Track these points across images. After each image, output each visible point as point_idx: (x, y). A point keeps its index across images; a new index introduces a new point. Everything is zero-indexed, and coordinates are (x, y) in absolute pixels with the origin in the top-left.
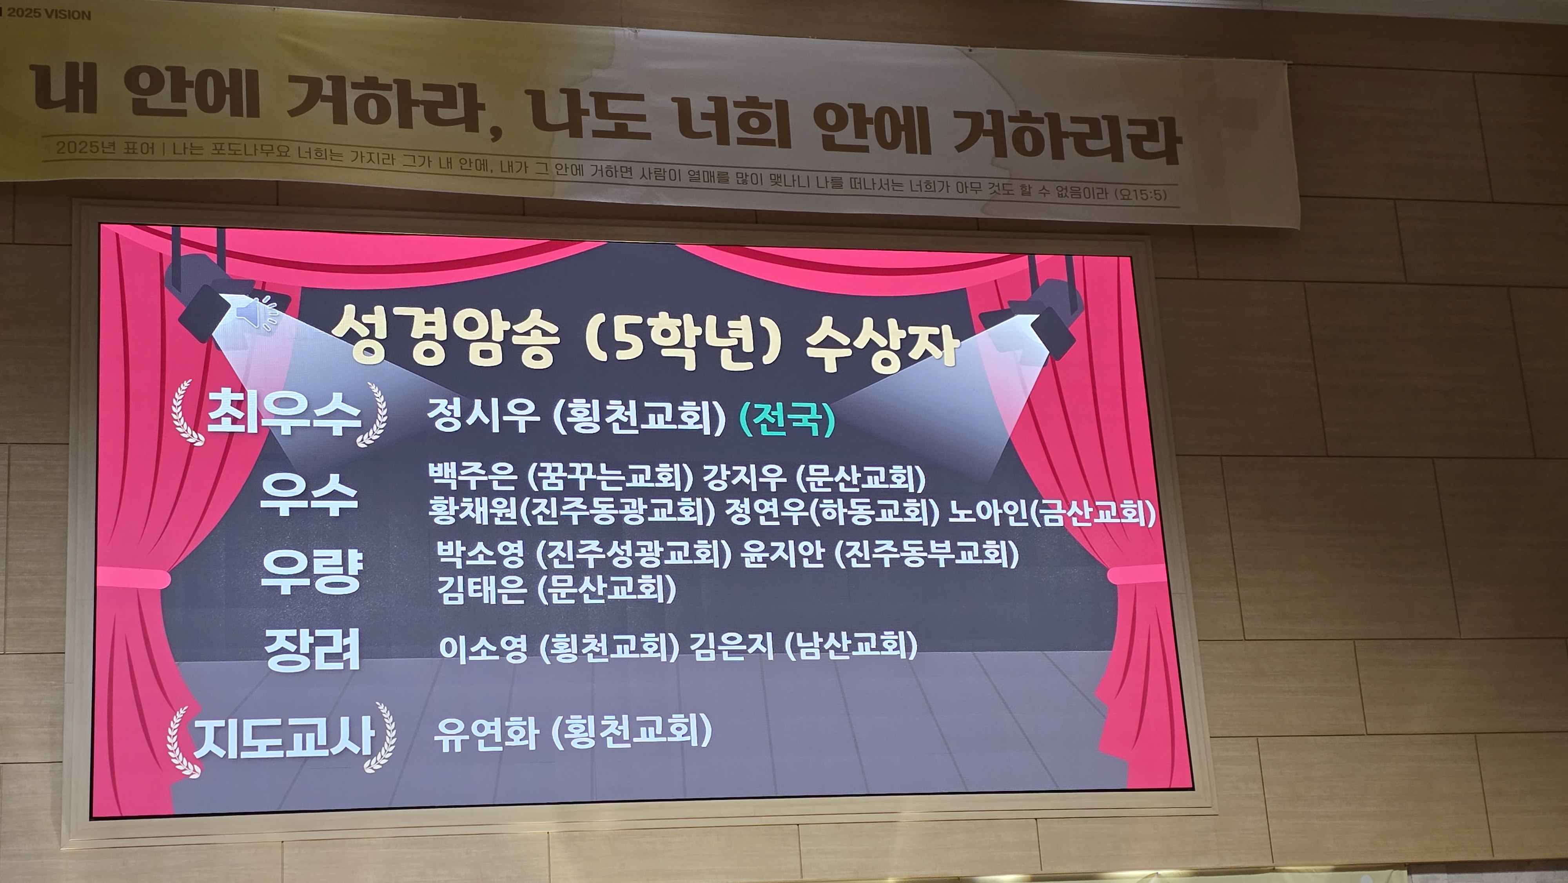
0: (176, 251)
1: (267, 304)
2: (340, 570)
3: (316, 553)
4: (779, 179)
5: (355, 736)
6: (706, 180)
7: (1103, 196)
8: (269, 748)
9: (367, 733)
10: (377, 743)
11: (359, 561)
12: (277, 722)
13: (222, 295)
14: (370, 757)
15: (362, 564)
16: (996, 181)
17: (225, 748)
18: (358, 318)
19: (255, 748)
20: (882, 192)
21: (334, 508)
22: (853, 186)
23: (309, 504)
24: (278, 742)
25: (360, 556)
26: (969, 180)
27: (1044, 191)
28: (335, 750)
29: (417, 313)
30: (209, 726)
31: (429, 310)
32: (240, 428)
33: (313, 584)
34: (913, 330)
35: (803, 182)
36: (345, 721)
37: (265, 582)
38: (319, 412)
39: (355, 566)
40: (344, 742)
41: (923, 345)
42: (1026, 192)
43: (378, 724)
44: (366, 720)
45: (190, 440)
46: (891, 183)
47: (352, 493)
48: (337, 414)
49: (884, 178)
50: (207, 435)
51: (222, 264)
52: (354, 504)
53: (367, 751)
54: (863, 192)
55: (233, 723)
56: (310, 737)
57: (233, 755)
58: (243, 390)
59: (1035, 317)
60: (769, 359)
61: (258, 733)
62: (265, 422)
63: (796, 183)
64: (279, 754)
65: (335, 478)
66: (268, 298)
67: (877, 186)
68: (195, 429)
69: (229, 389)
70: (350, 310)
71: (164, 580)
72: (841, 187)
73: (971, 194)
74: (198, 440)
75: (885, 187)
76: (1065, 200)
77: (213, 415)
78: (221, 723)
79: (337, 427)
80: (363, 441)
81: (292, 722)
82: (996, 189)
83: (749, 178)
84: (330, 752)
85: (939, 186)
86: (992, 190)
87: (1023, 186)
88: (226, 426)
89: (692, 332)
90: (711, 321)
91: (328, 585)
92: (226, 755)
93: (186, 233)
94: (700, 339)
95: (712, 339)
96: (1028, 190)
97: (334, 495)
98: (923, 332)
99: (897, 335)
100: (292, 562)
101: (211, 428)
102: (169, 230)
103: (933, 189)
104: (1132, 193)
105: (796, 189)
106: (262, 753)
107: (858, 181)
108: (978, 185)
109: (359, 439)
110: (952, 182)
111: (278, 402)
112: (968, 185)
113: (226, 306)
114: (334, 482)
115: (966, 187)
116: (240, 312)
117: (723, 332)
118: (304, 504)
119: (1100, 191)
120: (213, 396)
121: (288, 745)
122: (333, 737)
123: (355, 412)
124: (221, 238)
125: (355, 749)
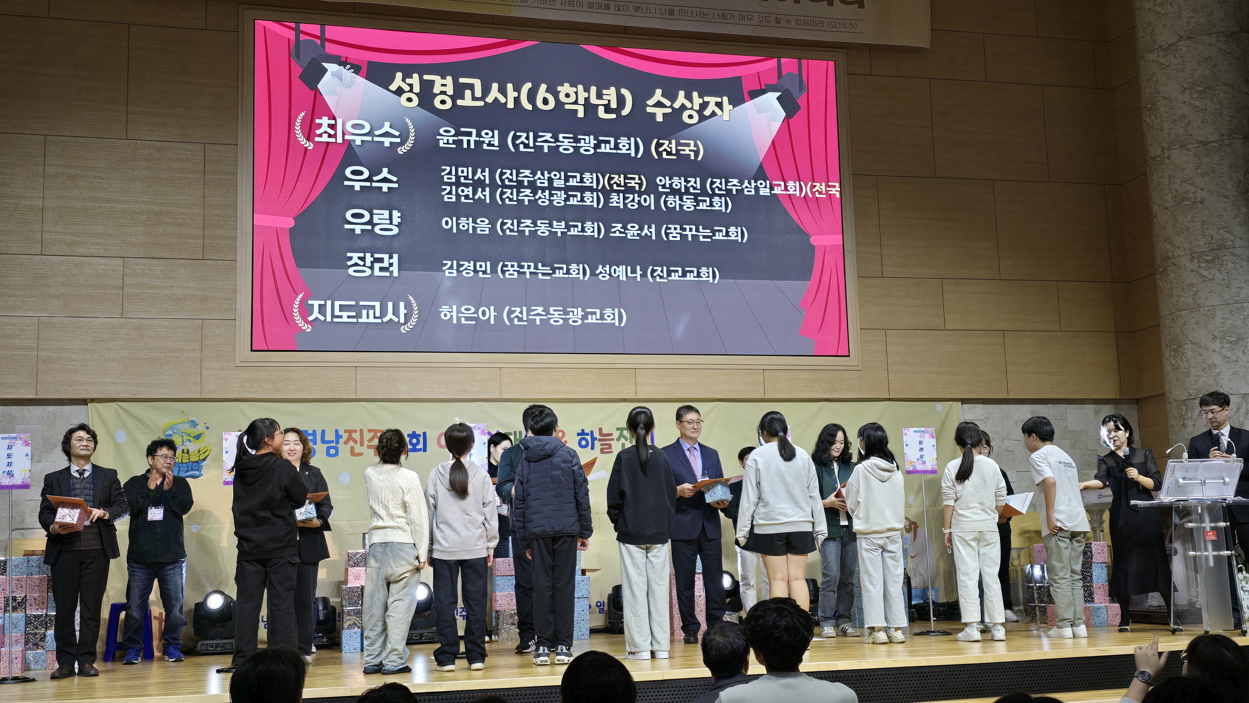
0: (297, 37)
1: (348, 70)
2: (388, 222)
3: (375, 211)
4: (639, 9)
5: (396, 313)
6: (597, 8)
7: (822, 25)
8: (349, 317)
9: (403, 311)
10: (407, 317)
11: (399, 217)
12: (353, 303)
13: (323, 64)
14: (404, 324)
15: (400, 219)
16: (761, 15)
17: (325, 316)
19: (341, 317)
21: (385, 187)
22: (680, 14)
23: (371, 184)
24: (354, 314)
25: (399, 215)
26: (746, 14)
27: (788, 21)
28: (385, 320)
30: (316, 303)
32: (333, 140)
33: (373, 228)
34: (706, 99)
35: (653, 11)
36: (390, 305)
37: (347, 226)
38: (377, 133)
39: (396, 220)
40: (390, 316)
41: (712, 107)
42: (778, 21)
43: (408, 306)
44: (402, 305)
45: (306, 146)
46: (702, 14)
47: (395, 179)
48: (387, 134)
49: (699, 10)
51: (323, 46)
52: (396, 185)
53: (402, 320)
54: (686, 18)
55: (329, 303)
56: (371, 312)
57: (329, 319)
58: (334, 118)
59: (779, 94)
61: (342, 308)
62: (347, 137)
63: (648, 11)
64: (354, 320)
65: (385, 170)
66: (349, 66)
67: (694, 15)
68: (308, 139)
69: (327, 118)
71: (290, 223)
72: (673, 14)
73: (747, 22)
74: (310, 146)
75: (699, 15)
76: (799, 27)
77: (318, 132)
78: (323, 302)
79: (387, 141)
80: (401, 150)
81: (361, 303)
82: (761, 19)
83: (621, 8)
84: (382, 320)
85: (729, 16)
86: (759, 20)
87: (776, 18)
88: (325, 138)
91: (381, 229)
92: (325, 320)
93: (303, 27)
97: (385, 180)
98: (712, 100)
99: (697, 101)
100: (361, 216)
101: (317, 139)
102: (293, 25)
103: (725, 18)
104: (838, 24)
105: (648, 15)
106: (345, 319)
107: (683, 11)
108: (751, 17)
109: (399, 149)
110: (736, 14)
111: (354, 126)
112: (746, 16)
113: (325, 70)
114: (385, 173)
115: (744, 17)
116: (333, 74)
118: (368, 184)
119: (820, 22)
120: (318, 121)
121: (359, 316)
122: (384, 313)
123: (397, 133)
124: (323, 31)
125: (396, 320)
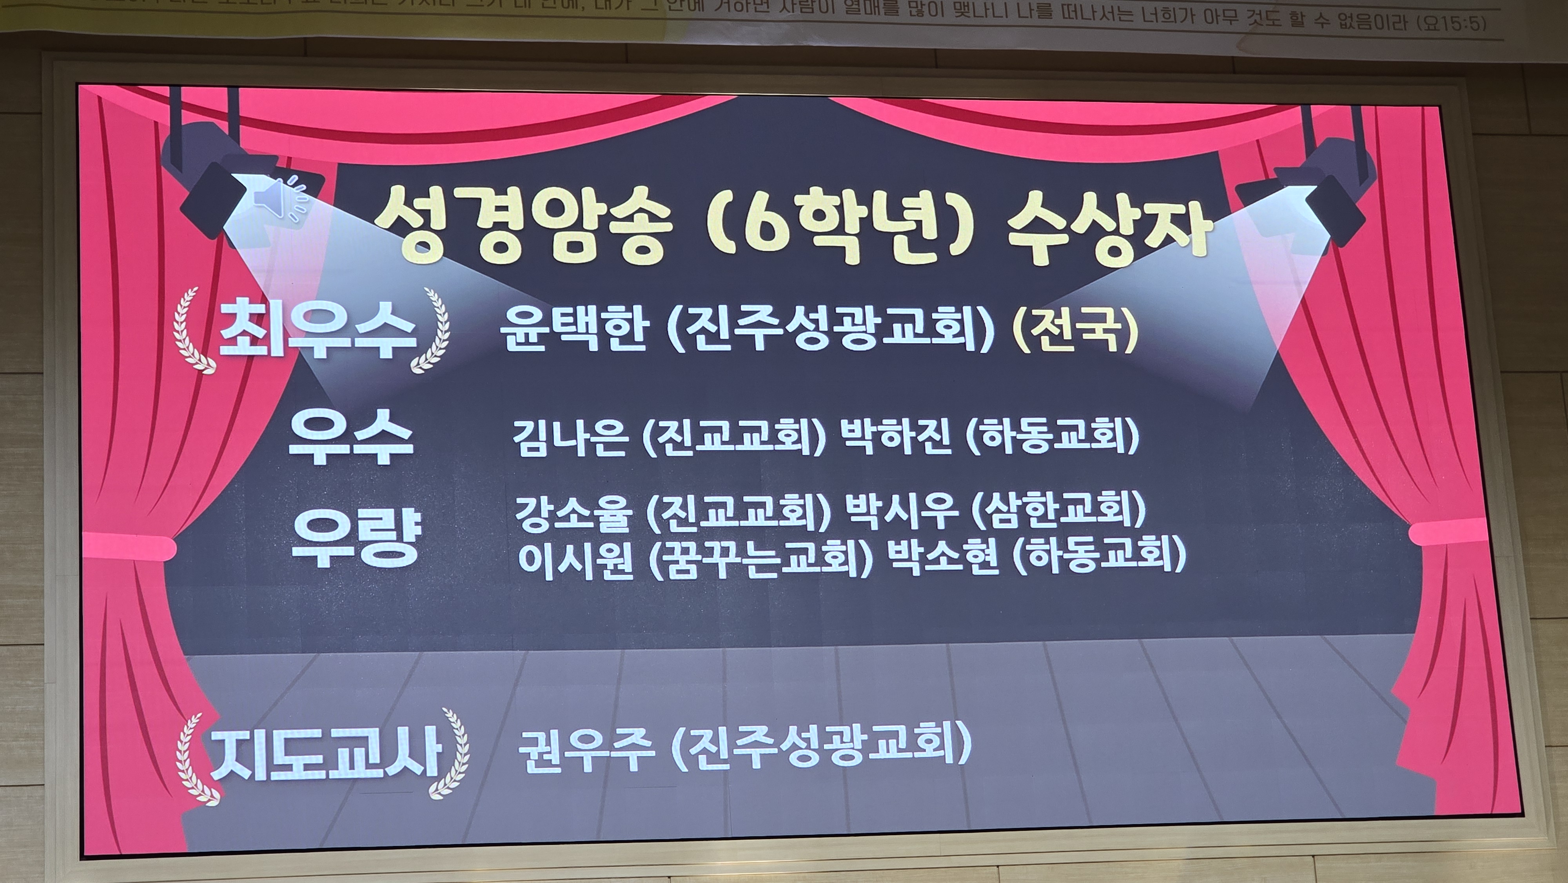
0: (175, 117)
1: (293, 186)
2: (393, 535)
3: (362, 513)
4: (966, 8)
5: (417, 752)
6: (868, 11)
7: (1401, 25)
8: (307, 767)
9: (432, 747)
10: (445, 761)
11: (417, 524)
12: (317, 733)
13: (236, 176)
14: (437, 779)
15: (420, 527)
16: (1257, 11)
17: (251, 767)
18: (408, 203)
19: (288, 768)
20: (1104, 23)
21: (383, 454)
22: (1067, 16)
23: (352, 449)
24: (319, 759)
25: (418, 517)
26: (1220, 9)
27: (1321, 20)
28: (392, 770)
29: (486, 195)
30: (230, 738)
31: (501, 191)
32: (261, 350)
33: (358, 553)
34: (1150, 208)
35: (999, 11)
36: (403, 732)
37: (297, 551)
38: (362, 328)
39: (412, 531)
40: (403, 760)
41: (1163, 228)
42: (1297, 21)
43: (445, 736)
44: (430, 731)
45: (199, 367)
46: (1116, 12)
47: (405, 433)
48: (386, 330)
49: (1108, 4)
50: (220, 359)
51: (235, 134)
52: (408, 449)
53: (432, 771)
54: (1082, 22)
55: (260, 735)
56: (359, 752)
57: (261, 775)
58: (264, 300)
59: (1311, 189)
60: (958, 248)
61: (291, 746)
62: (293, 342)
63: (990, 12)
64: (320, 775)
65: (383, 414)
66: (295, 178)
67: (1099, 14)
68: (204, 352)
69: (247, 299)
70: (398, 192)
71: (168, 549)
72: (1050, 16)
73: (1224, 25)
74: (208, 366)
75: (1110, 16)
76: (1349, 32)
77: (227, 333)
78: (245, 735)
79: (386, 347)
80: (419, 366)
81: (336, 733)
82: (1257, 18)
83: (925, 8)
84: (385, 772)
85: (1181, 14)
86: (1252, 20)
87: (1294, 14)
88: (244, 348)
89: (855, 212)
90: (880, 198)
91: (379, 555)
92: (253, 776)
93: (188, 94)
94: (866, 222)
95: (882, 223)
96: (1300, 20)
97: (384, 437)
98: (1164, 211)
99: (1128, 214)
100: (330, 525)
101: (225, 350)
102: (166, 91)
103: (1172, 19)
104: (1441, 21)
105: (990, 20)
106: (298, 774)
107: (1072, 8)
108: (1232, 13)
109: (414, 363)
110: (1198, 9)
111: (310, 316)
112: (1220, 12)
113: (241, 190)
114: (383, 421)
115: (1217, 16)
116: (259, 198)
117: (895, 212)
118: (344, 449)
119: (1397, 19)
120: (226, 308)
121: (331, 763)
122: (388, 754)
123: (409, 327)
124: (233, 102)
125: (417, 769)
